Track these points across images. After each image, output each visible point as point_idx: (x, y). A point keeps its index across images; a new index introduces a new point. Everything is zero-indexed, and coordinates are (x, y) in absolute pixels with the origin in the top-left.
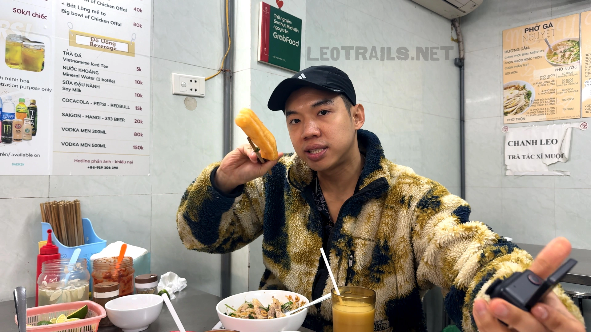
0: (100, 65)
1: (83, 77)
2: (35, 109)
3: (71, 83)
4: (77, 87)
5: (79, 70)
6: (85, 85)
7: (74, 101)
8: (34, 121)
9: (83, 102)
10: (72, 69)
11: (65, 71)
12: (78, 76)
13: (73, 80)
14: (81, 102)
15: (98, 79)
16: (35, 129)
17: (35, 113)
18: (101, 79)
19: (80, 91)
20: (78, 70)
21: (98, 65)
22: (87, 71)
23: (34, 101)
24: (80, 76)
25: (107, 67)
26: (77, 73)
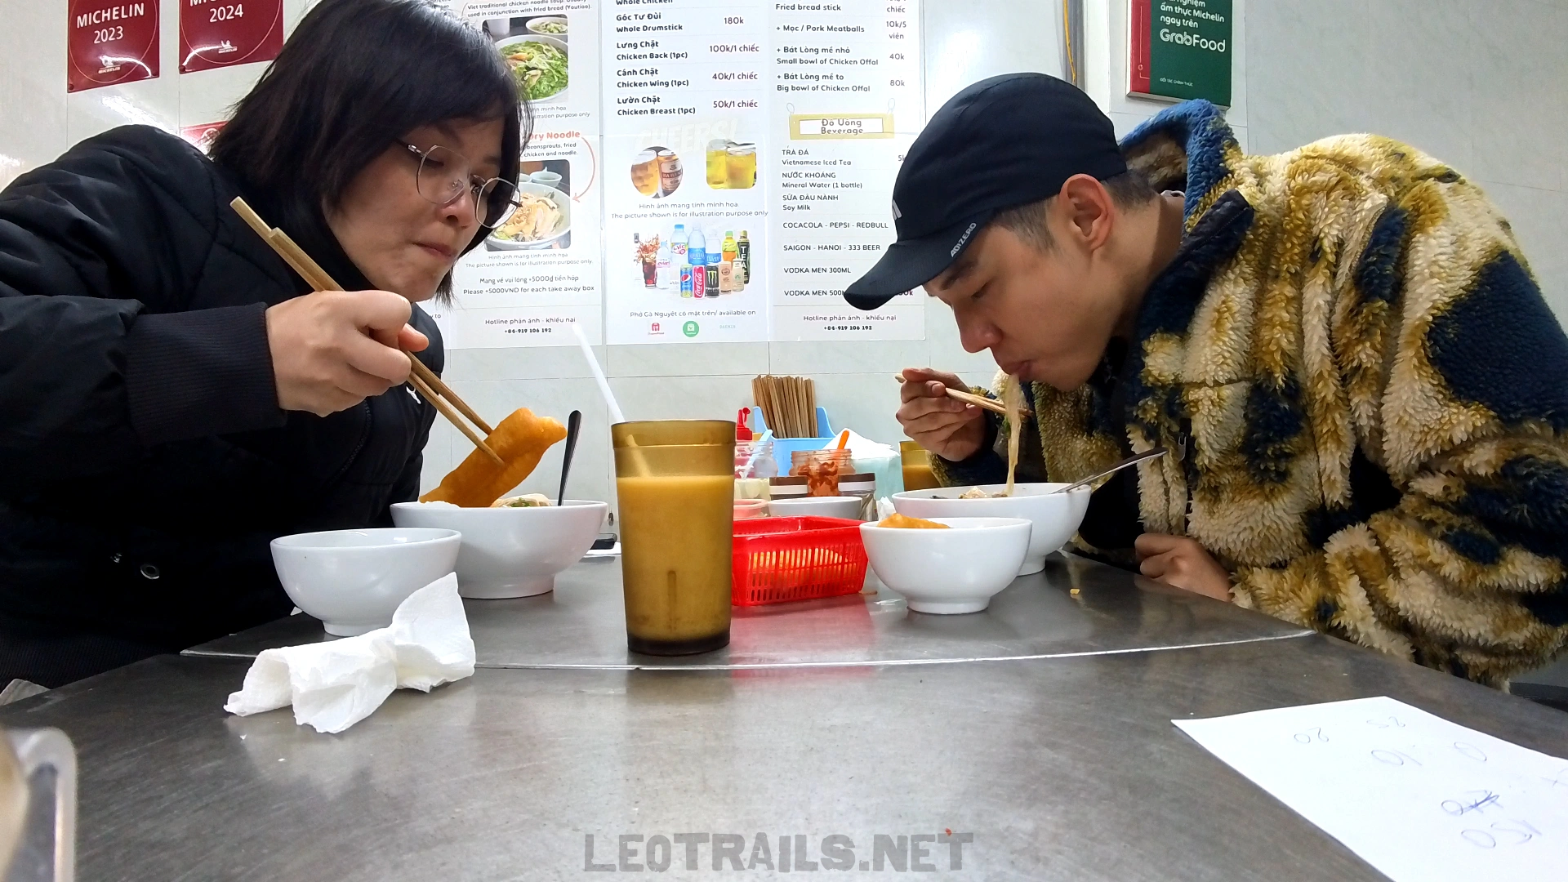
0: (838, 162)
1: (812, 185)
2: (747, 245)
3: (795, 198)
4: (805, 202)
5: (806, 175)
6: (816, 197)
7: (800, 225)
8: (746, 262)
9: (813, 225)
10: (795, 175)
11: (786, 180)
12: (803, 186)
13: (797, 192)
14: (811, 225)
15: (835, 185)
16: (747, 274)
17: (747, 250)
18: (839, 185)
19: (808, 208)
20: (803, 175)
21: (835, 163)
22: (818, 175)
23: (745, 232)
24: (808, 185)
25: (849, 163)
26: (804, 180)
